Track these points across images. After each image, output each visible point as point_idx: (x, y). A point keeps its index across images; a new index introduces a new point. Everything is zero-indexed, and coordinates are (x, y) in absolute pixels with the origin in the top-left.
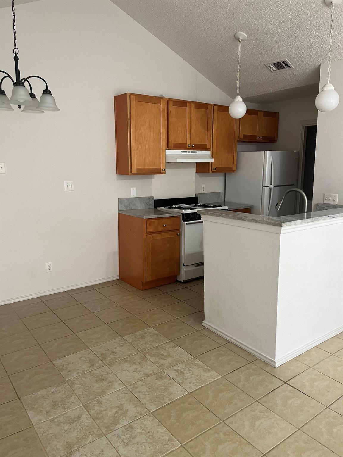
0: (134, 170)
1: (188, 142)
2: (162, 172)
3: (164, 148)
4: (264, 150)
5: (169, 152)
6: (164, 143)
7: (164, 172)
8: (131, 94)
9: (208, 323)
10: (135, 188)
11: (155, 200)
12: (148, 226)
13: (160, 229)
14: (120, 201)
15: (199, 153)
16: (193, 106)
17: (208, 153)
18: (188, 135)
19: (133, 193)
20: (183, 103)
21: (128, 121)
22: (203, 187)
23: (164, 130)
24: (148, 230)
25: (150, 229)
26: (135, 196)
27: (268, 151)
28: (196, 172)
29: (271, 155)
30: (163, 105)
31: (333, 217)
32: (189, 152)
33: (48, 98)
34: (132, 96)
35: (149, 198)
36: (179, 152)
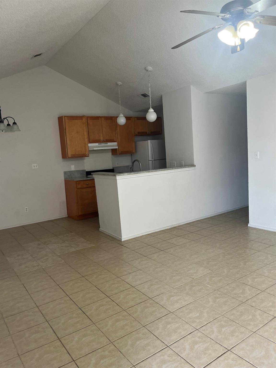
0: (70, 156)
1: (102, 139)
2: (87, 156)
3: (87, 143)
4: (147, 140)
5: (90, 145)
6: (86, 140)
7: (88, 156)
8: (65, 116)
9: (101, 229)
10: (74, 166)
11: (86, 172)
12: (77, 185)
13: (85, 186)
14: (65, 173)
15: (109, 144)
16: (103, 119)
17: (115, 144)
18: (101, 135)
19: (73, 168)
20: (97, 118)
21: (65, 130)
22: (118, 163)
23: (86, 133)
24: (77, 187)
25: (79, 186)
26: (74, 170)
27: (149, 141)
28: (112, 155)
29: (151, 142)
30: (84, 120)
31: (149, 172)
32: (103, 144)
33: (15, 126)
34: (65, 118)
35: (83, 171)
36: (97, 144)
